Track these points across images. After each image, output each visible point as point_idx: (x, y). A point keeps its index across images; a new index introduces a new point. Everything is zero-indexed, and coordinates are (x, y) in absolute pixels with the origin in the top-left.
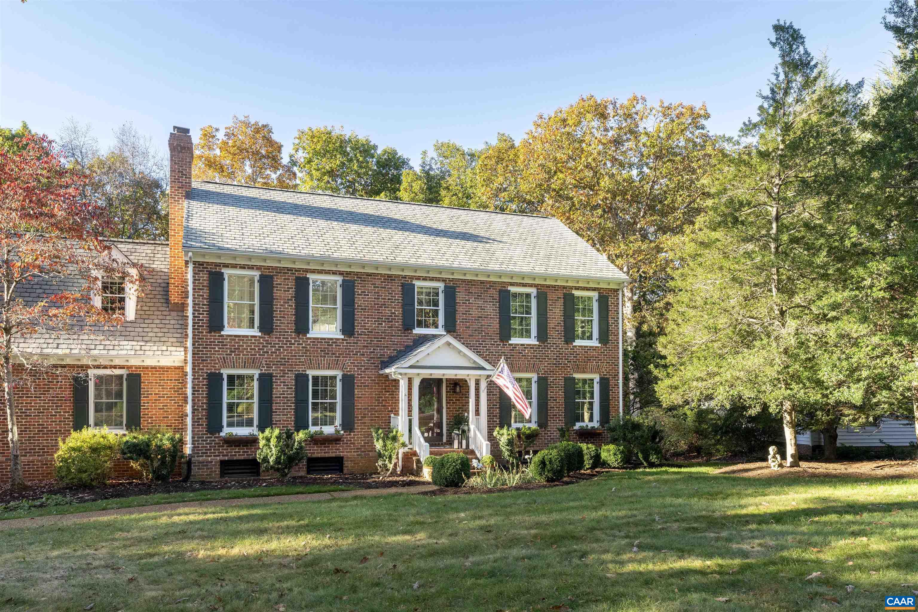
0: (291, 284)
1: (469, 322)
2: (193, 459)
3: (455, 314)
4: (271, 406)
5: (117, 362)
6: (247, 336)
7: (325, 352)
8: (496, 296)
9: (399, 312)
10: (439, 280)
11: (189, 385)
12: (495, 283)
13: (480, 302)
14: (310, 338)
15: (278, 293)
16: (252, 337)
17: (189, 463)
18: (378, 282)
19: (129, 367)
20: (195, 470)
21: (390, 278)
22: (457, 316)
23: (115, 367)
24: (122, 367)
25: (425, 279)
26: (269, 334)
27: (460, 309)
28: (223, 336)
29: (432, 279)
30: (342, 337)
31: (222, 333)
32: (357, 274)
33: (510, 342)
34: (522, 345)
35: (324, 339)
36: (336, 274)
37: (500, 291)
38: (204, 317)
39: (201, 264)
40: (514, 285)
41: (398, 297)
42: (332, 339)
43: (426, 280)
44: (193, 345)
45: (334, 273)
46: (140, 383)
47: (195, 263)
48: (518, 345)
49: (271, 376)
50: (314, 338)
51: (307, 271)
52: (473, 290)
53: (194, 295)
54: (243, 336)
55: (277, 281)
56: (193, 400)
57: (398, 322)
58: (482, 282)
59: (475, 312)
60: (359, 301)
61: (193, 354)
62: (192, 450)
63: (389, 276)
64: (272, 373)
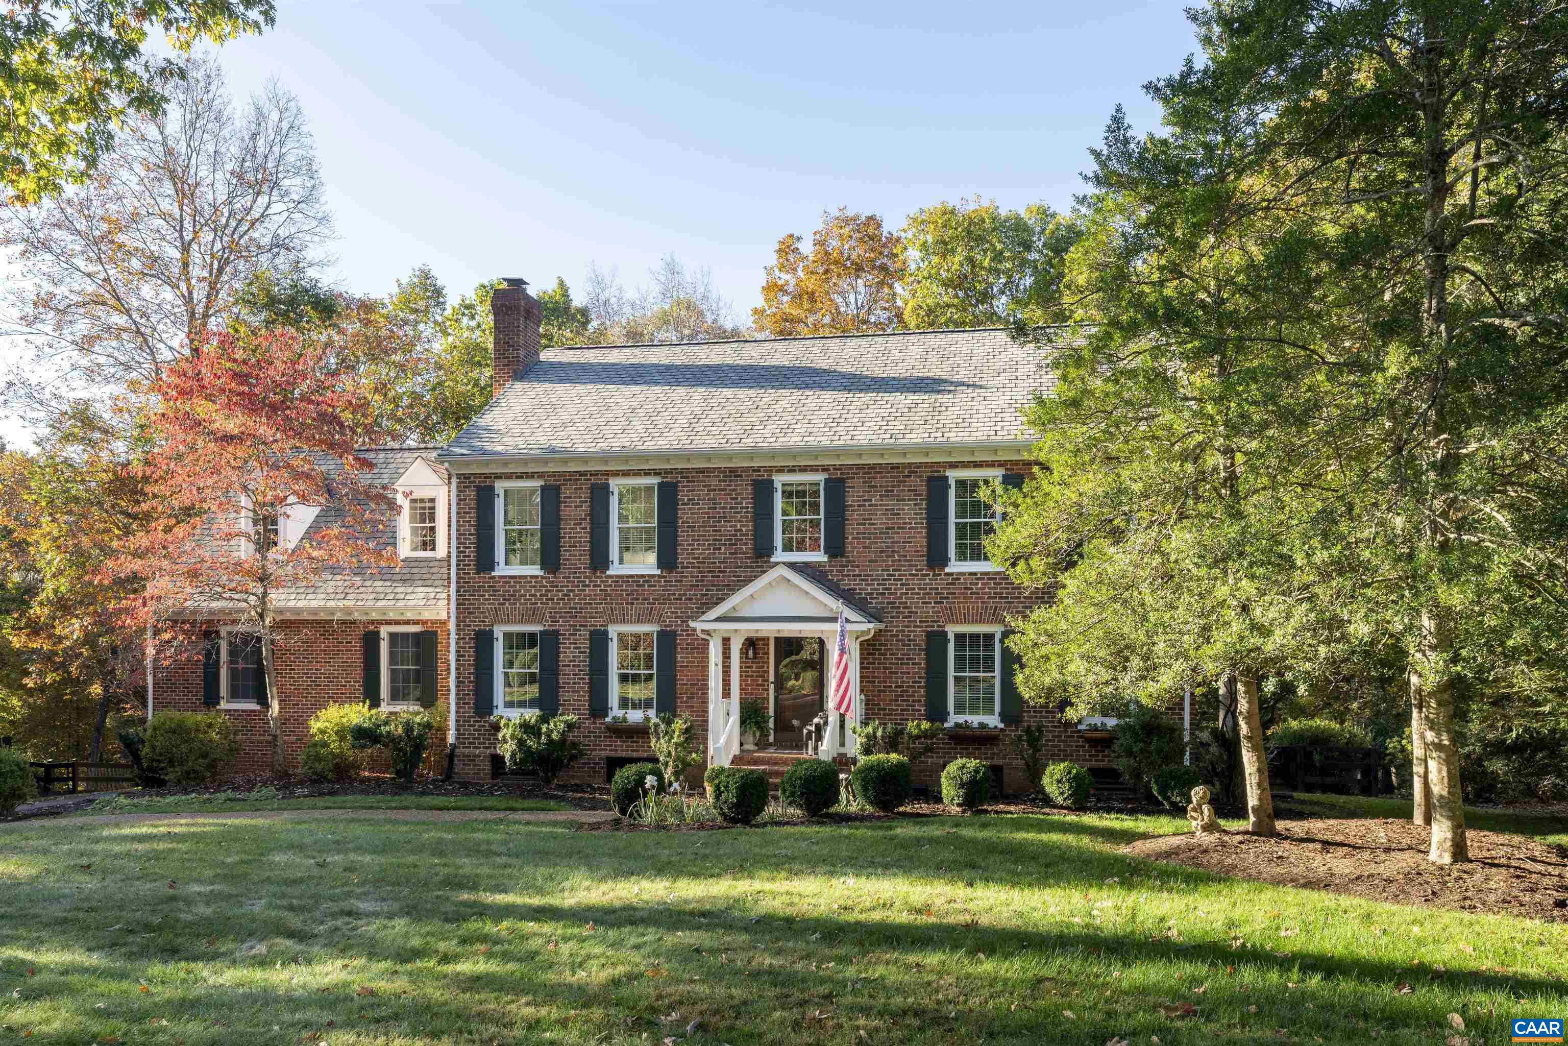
0: (585, 495)
1: (869, 538)
2: (457, 750)
3: (844, 525)
4: (557, 679)
5: (409, 615)
6: (525, 577)
7: (633, 598)
8: (923, 490)
9: (748, 528)
10: (817, 470)
11: (453, 648)
12: (919, 465)
13: (891, 503)
14: (611, 576)
15: (566, 511)
16: (532, 577)
17: (451, 756)
18: (714, 483)
19: (424, 622)
20: (458, 766)
21: (734, 473)
22: (849, 529)
23: (407, 622)
24: (416, 623)
25: (792, 470)
26: (554, 573)
27: (854, 516)
28: (494, 577)
29: (804, 469)
30: (659, 572)
31: (493, 574)
32: (681, 471)
33: (947, 570)
34: (971, 574)
35: (632, 576)
36: (650, 474)
37: (930, 480)
38: (471, 551)
39: (467, 477)
40: (956, 467)
41: (747, 503)
42: (643, 576)
43: (794, 471)
44: (458, 591)
45: (647, 473)
46: (437, 643)
47: (459, 476)
48: (963, 574)
49: (556, 633)
50: (617, 576)
51: (607, 474)
52: (878, 481)
53: (458, 522)
54: (520, 577)
55: (566, 492)
56: (457, 669)
57: (746, 544)
58: (895, 467)
59: (880, 521)
60: (685, 514)
61: (458, 604)
62: (457, 739)
63: (733, 470)
64: (558, 631)
